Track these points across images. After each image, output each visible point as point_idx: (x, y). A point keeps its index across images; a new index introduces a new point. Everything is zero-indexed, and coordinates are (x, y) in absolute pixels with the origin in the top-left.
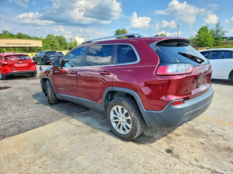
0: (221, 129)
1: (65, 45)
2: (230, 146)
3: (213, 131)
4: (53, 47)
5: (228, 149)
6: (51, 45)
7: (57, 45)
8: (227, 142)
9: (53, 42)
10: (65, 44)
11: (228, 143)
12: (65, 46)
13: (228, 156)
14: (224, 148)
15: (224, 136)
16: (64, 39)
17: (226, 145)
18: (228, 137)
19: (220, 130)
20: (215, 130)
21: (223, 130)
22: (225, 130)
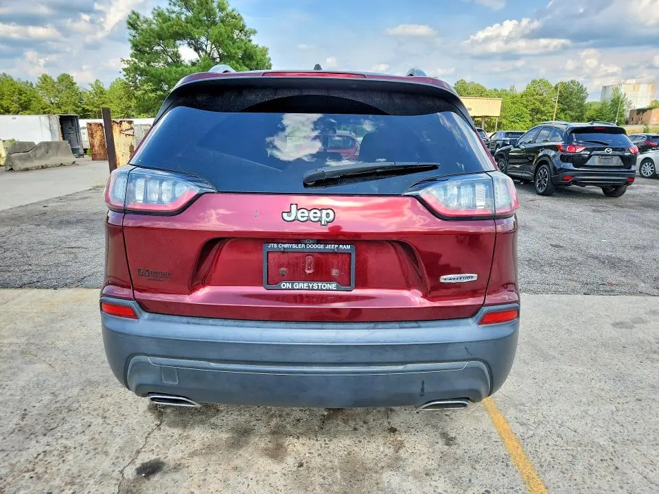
1: (579, 110)
4: (539, 116)
6: (533, 110)
7: (551, 110)
9: (542, 101)
10: (581, 106)
12: (577, 114)
16: (581, 90)
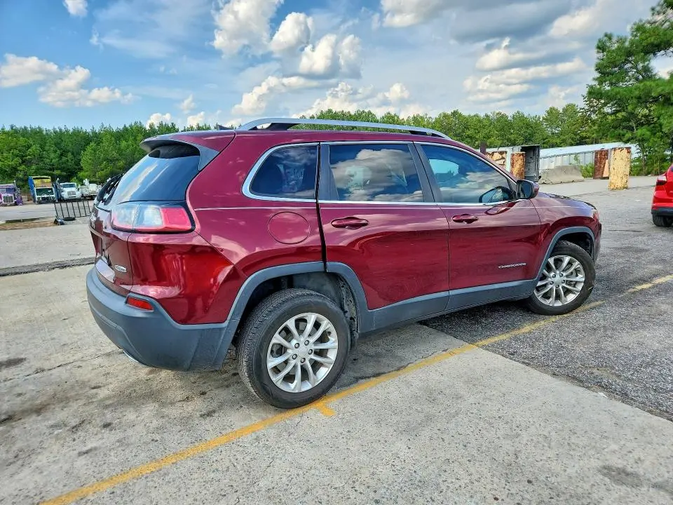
0: (95, 449)
2: (40, 418)
3: (106, 426)
5: (41, 409)
8: (51, 422)
11: (48, 419)
13: (32, 398)
14: (48, 407)
15: (68, 430)
17: (48, 414)
18: (57, 437)
19: (94, 445)
20: (106, 432)
21: (85, 449)
22: (80, 454)
